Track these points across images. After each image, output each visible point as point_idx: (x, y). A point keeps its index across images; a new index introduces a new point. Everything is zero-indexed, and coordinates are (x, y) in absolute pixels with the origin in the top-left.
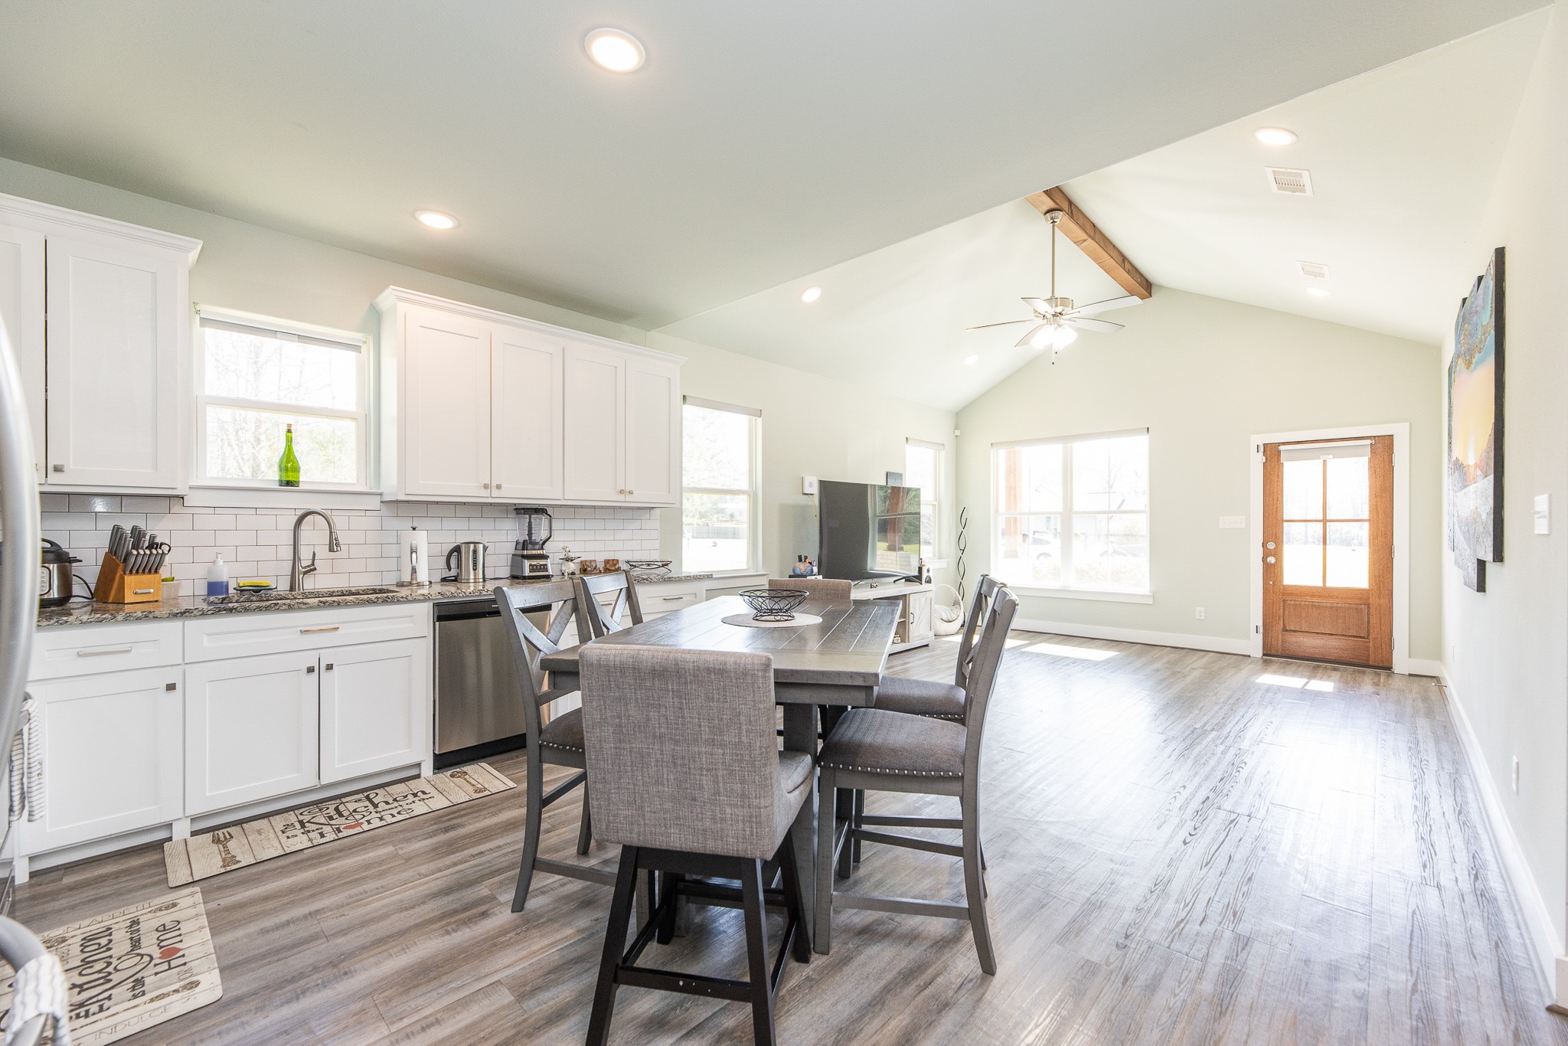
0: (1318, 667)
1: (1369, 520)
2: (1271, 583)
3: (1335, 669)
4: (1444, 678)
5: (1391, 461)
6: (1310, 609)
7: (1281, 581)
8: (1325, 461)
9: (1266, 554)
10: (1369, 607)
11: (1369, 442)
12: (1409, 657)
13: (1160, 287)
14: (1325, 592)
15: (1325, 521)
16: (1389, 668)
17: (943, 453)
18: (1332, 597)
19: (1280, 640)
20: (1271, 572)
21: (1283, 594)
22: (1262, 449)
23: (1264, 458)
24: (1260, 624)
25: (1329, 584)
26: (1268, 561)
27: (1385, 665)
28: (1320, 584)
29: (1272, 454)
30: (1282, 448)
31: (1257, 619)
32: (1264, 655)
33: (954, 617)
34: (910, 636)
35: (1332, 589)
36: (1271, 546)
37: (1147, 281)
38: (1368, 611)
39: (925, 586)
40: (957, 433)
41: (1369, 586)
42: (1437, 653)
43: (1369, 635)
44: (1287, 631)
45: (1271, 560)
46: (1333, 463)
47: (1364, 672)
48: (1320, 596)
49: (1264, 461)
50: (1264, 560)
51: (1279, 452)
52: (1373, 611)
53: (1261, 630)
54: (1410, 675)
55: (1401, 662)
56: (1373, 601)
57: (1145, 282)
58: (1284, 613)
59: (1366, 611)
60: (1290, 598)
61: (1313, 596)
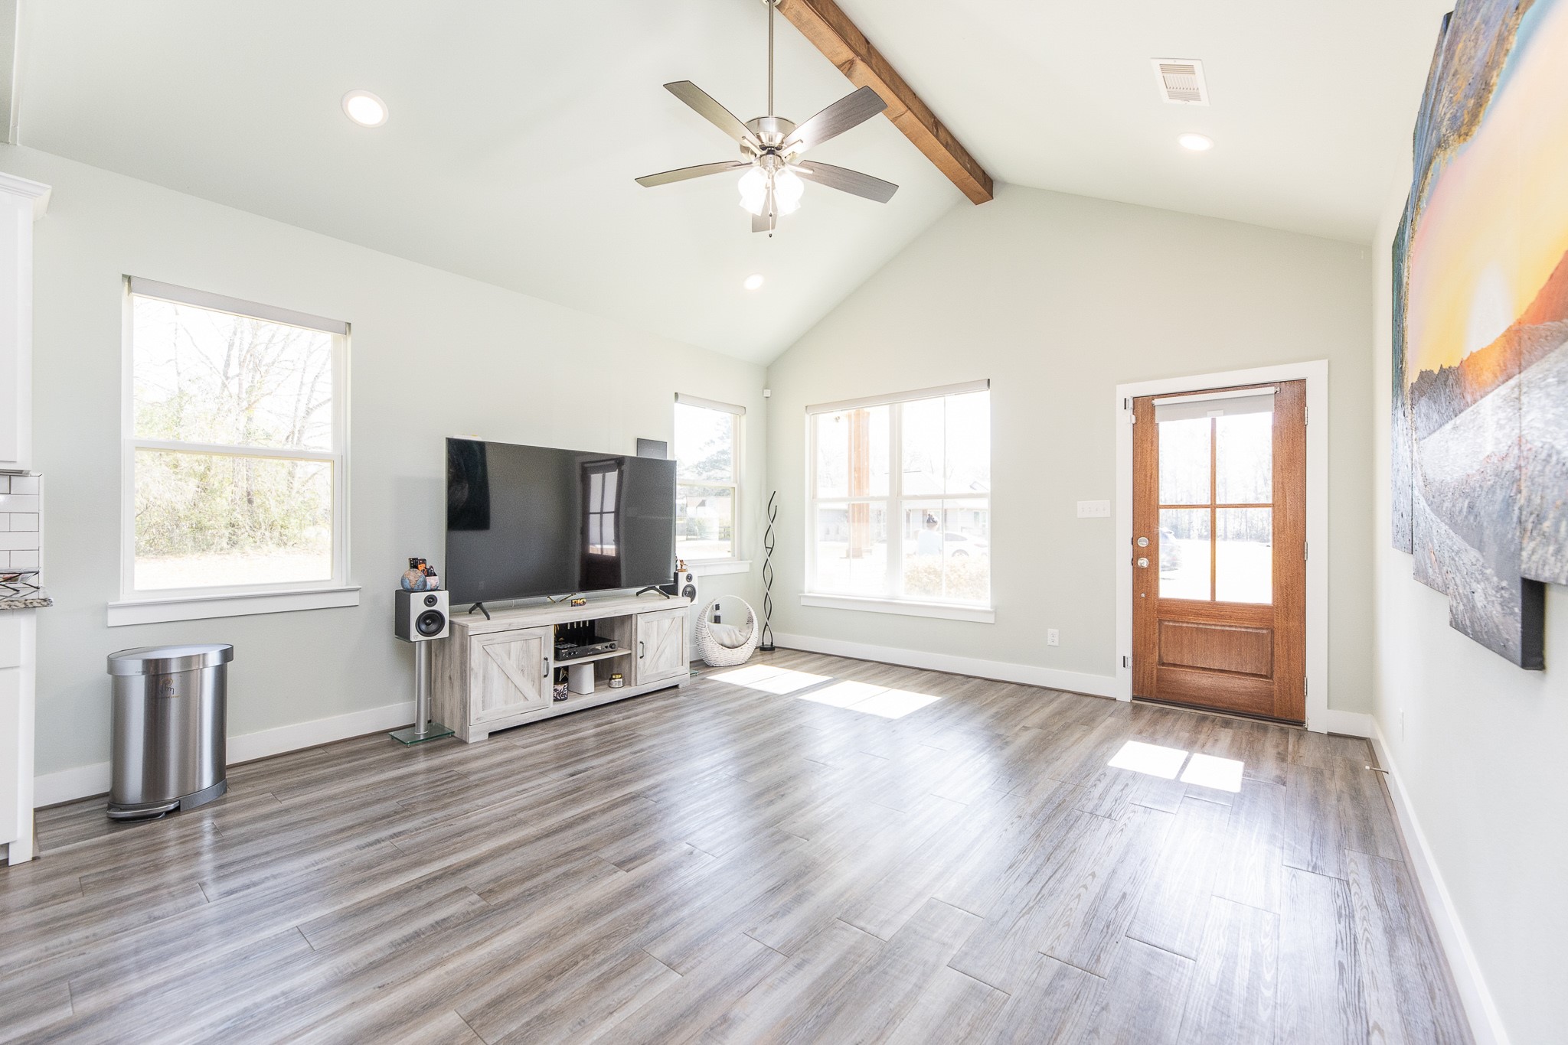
0: (1204, 718)
1: (1273, 505)
2: (1143, 595)
3: (1227, 724)
4: (1378, 742)
5: (1303, 418)
6: (1194, 634)
7: (1156, 592)
8: (1214, 421)
9: (1137, 554)
10: (1272, 632)
11: (1271, 390)
12: (1329, 707)
13: (1005, 184)
14: (1213, 610)
15: (1213, 507)
16: (1300, 723)
17: (744, 419)
18: (1222, 617)
19: (1155, 679)
20: (1144, 579)
21: (1159, 612)
22: (1130, 404)
23: (1134, 417)
24: (1129, 654)
25: (1219, 598)
26: (1139, 564)
27: (1296, 717)
28: (1207, 598)
29: (1144, 410)
30: (1156, 402)
31: (1124, 646)
32: (1134, 698)
33: (742, 639)
34: (638, 676)
35: (1223, 605)
36: (1143, 542)
37: (984, 172)
38: (1272, 638)
39: (680, 600)
40: (767, 393)
41: (1274, 601)
42: (1368, 700)
43: (1272, 672)
44: (1163, 664)
45: (1144, 562)
46: (1224, 421)
47: (1265, 729)
48: (1208, 616)
49: (1134, 422)
50: (1134, 562)
51: (1153, 407)
52: (1278, 638)
53: (1130, 663)
54: (1330, 735)
55: (1319, 716)
56: (1278, 623)
57: (981, 174)
58: (1160, 639)
59: (1269, 639)
60: (1168, 617)
61: (1198, 615)
